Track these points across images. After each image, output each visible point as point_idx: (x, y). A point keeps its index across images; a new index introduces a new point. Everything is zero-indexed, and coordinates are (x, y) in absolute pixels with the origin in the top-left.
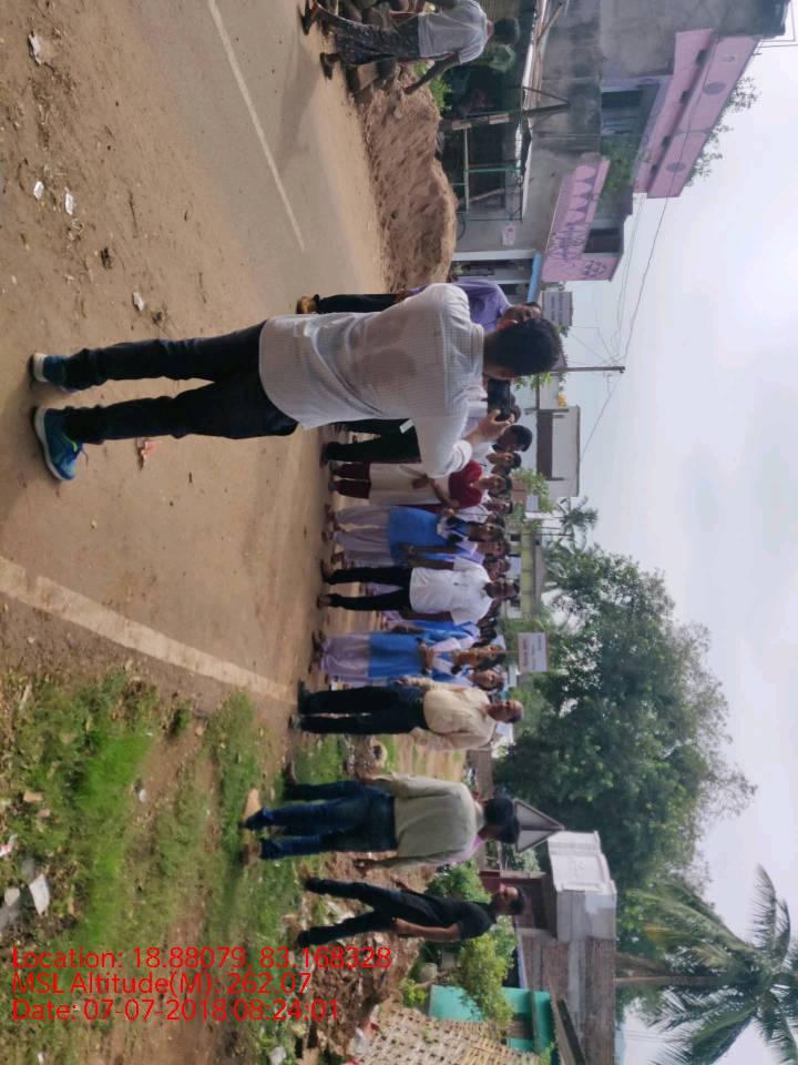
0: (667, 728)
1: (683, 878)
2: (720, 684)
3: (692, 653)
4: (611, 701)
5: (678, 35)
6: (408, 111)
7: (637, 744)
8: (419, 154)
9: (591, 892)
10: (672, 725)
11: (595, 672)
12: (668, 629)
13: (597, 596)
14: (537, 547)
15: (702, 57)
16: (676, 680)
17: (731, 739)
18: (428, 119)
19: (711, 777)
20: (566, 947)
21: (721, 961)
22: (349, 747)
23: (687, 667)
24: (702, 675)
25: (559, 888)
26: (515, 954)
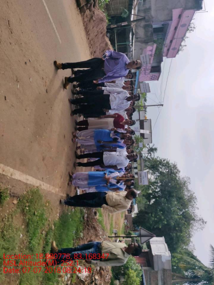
0: (180, 206)
1: (187, 249)
2: (194, 193)
3: (186, 185)
4: (164, 199)
5: (173, 10)
6: (97, 18)
7: (173, 211)
8: (101, 33)
9: (163, 255)
10: (182, 205)
11: (159, 191)
12: (179, 178)
13: (159, 170)
14: (142, 158)
15: (180, 16)
16: (182, 193)
17: (198, 208)
18: (103, 21)
19: (194, 219)
20: (157, 272)
21: (202, 274)
22: (85, 211)
23: (185, 189)
24: (189, 191)
25: (154, 254)
26: (142, 276)
